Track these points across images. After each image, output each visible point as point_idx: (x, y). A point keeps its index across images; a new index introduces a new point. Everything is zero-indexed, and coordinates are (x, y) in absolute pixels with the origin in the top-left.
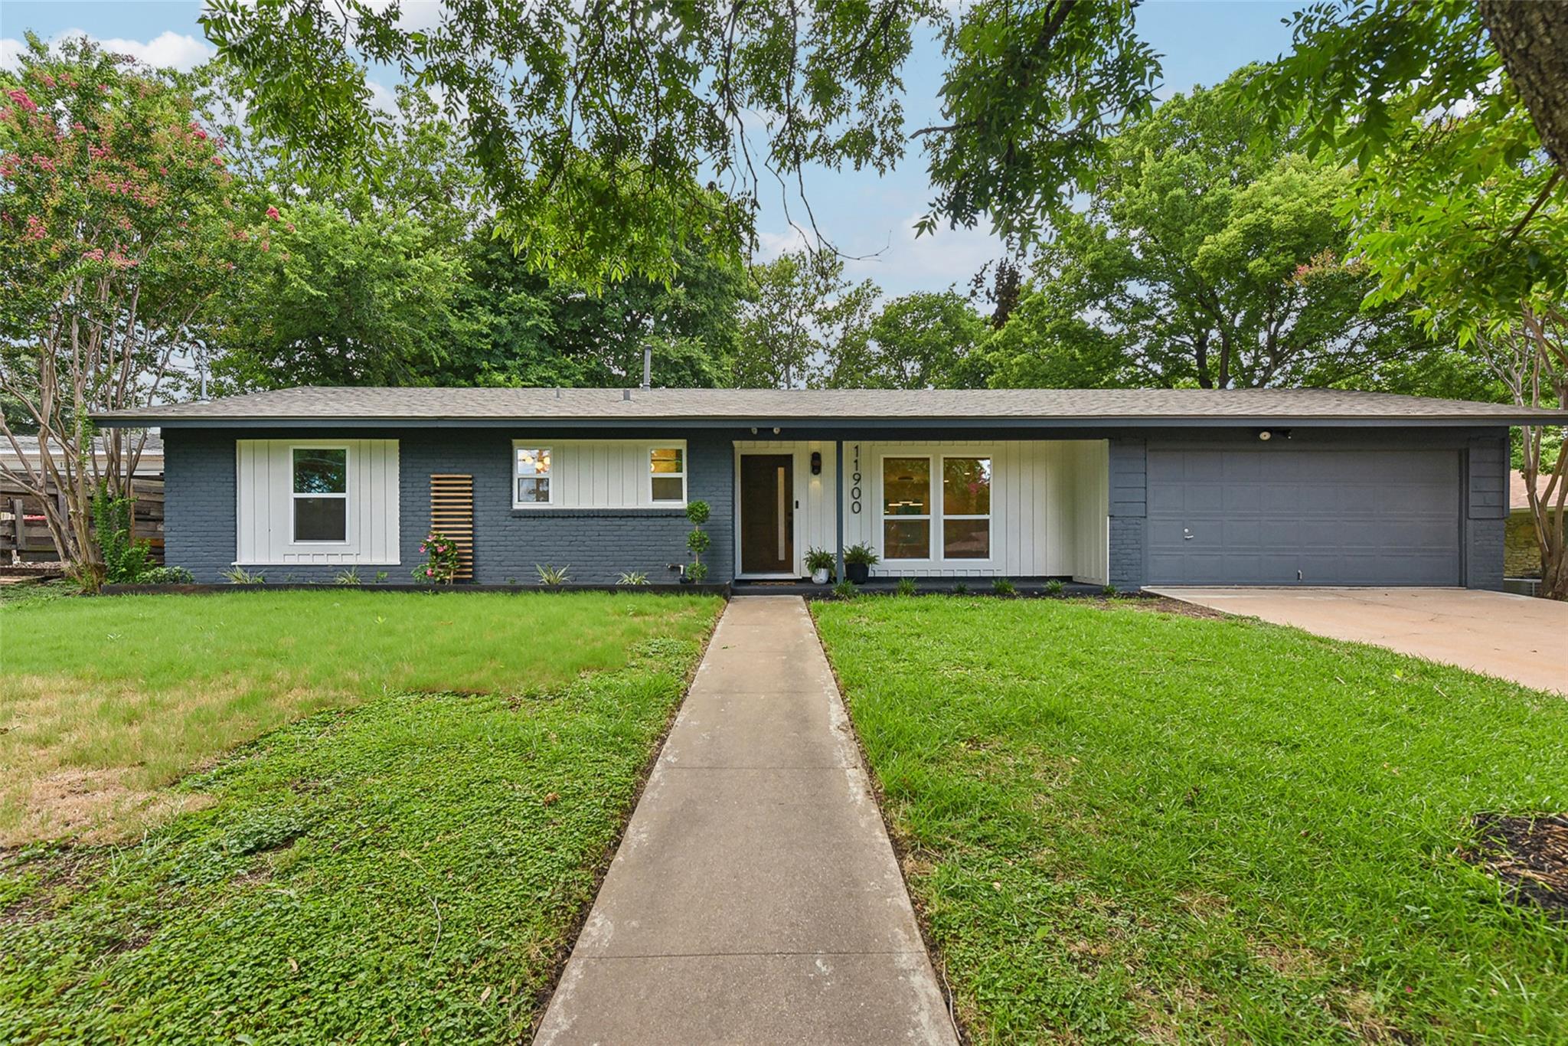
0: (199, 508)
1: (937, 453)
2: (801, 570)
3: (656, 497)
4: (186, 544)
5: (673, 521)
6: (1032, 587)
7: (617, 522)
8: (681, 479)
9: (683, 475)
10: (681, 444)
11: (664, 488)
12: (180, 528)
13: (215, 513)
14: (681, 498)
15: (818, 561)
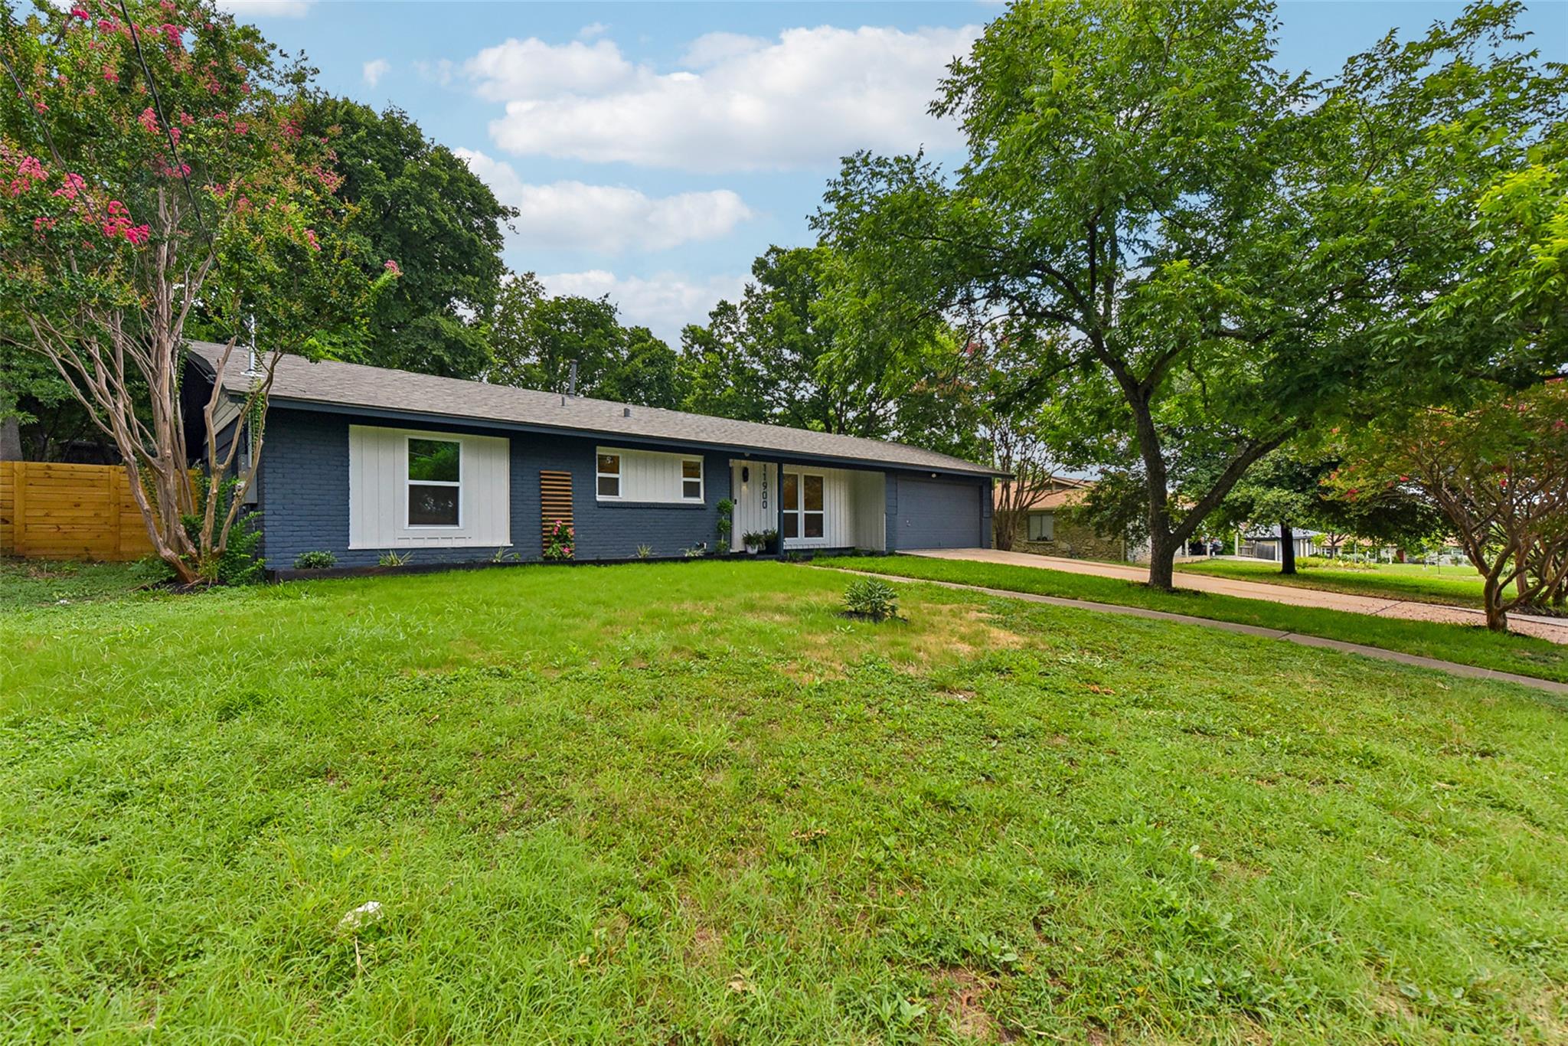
0: (308, 492)
1: (803, 472)
2: (737, 546)
3: (686, 495)
4: (291, 528)
5: (698, 512)
6: (839, 552)
7: (666, 512)
8: (699, 483)
9: (701, 480)
10: (698, 459)
11: (690, 490)
12: (285, 512)
13: (327, 497)
14: (698, 496)
15: (749, 540)
